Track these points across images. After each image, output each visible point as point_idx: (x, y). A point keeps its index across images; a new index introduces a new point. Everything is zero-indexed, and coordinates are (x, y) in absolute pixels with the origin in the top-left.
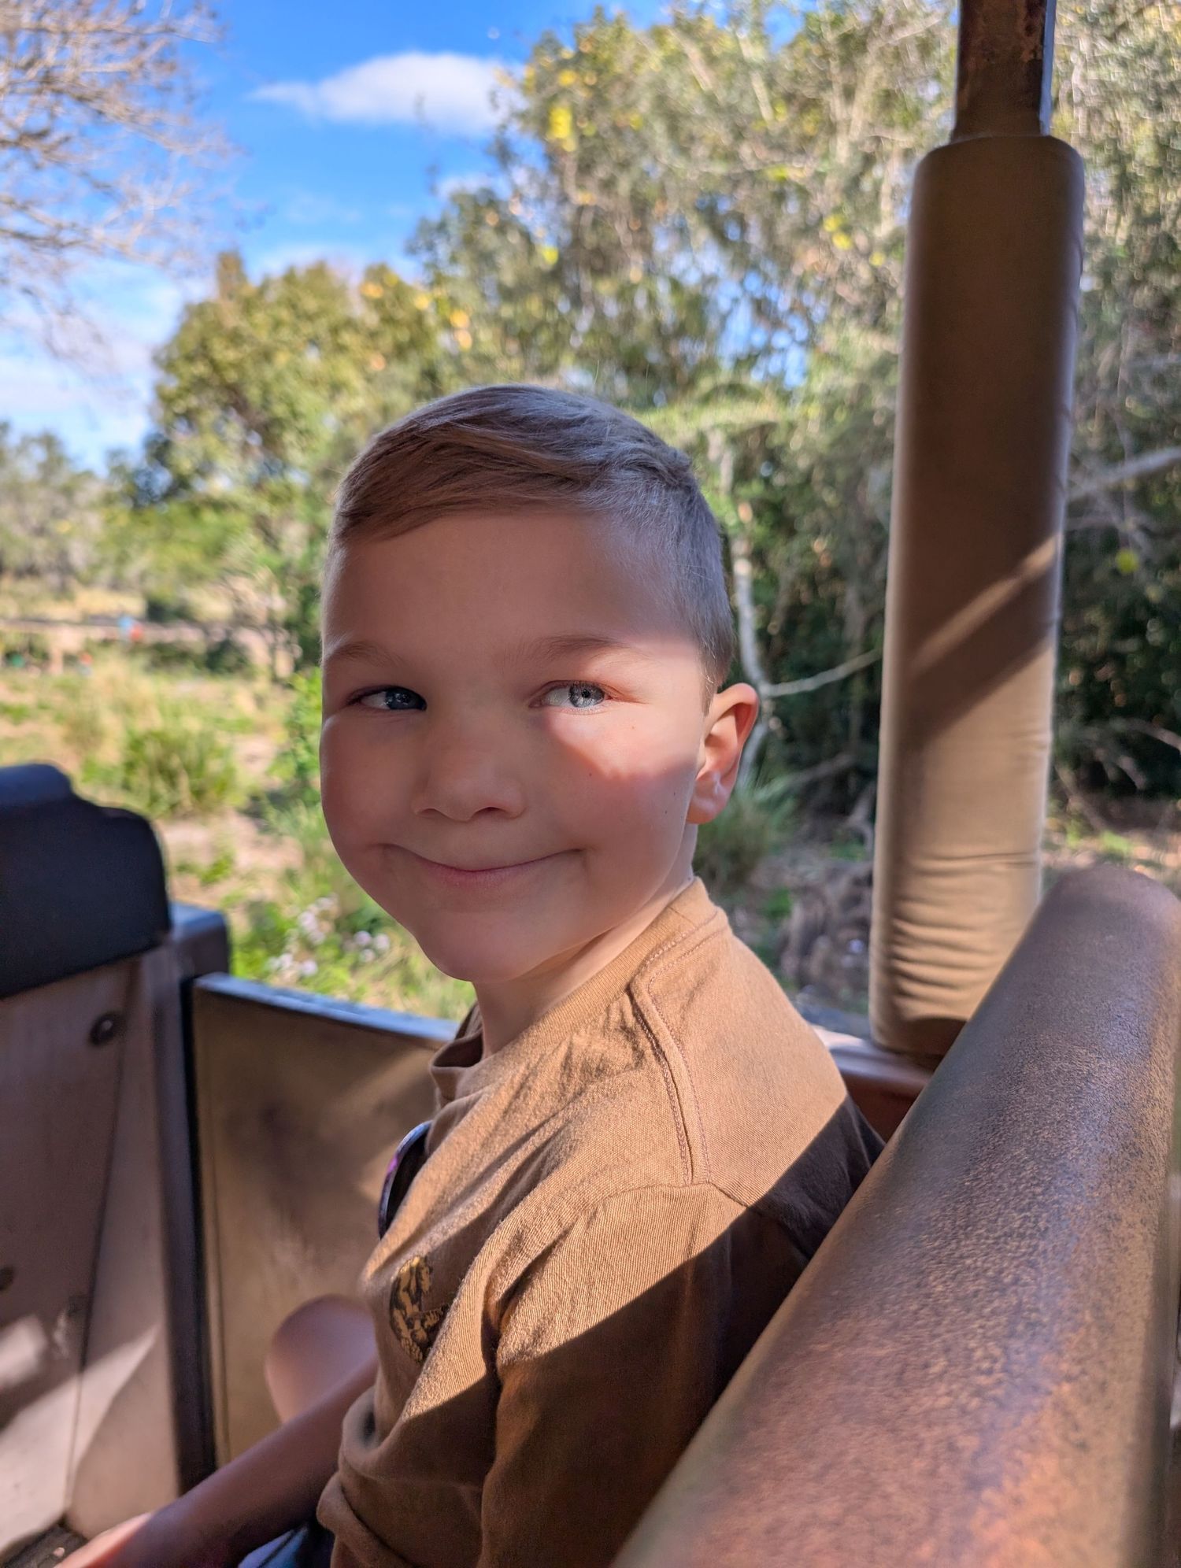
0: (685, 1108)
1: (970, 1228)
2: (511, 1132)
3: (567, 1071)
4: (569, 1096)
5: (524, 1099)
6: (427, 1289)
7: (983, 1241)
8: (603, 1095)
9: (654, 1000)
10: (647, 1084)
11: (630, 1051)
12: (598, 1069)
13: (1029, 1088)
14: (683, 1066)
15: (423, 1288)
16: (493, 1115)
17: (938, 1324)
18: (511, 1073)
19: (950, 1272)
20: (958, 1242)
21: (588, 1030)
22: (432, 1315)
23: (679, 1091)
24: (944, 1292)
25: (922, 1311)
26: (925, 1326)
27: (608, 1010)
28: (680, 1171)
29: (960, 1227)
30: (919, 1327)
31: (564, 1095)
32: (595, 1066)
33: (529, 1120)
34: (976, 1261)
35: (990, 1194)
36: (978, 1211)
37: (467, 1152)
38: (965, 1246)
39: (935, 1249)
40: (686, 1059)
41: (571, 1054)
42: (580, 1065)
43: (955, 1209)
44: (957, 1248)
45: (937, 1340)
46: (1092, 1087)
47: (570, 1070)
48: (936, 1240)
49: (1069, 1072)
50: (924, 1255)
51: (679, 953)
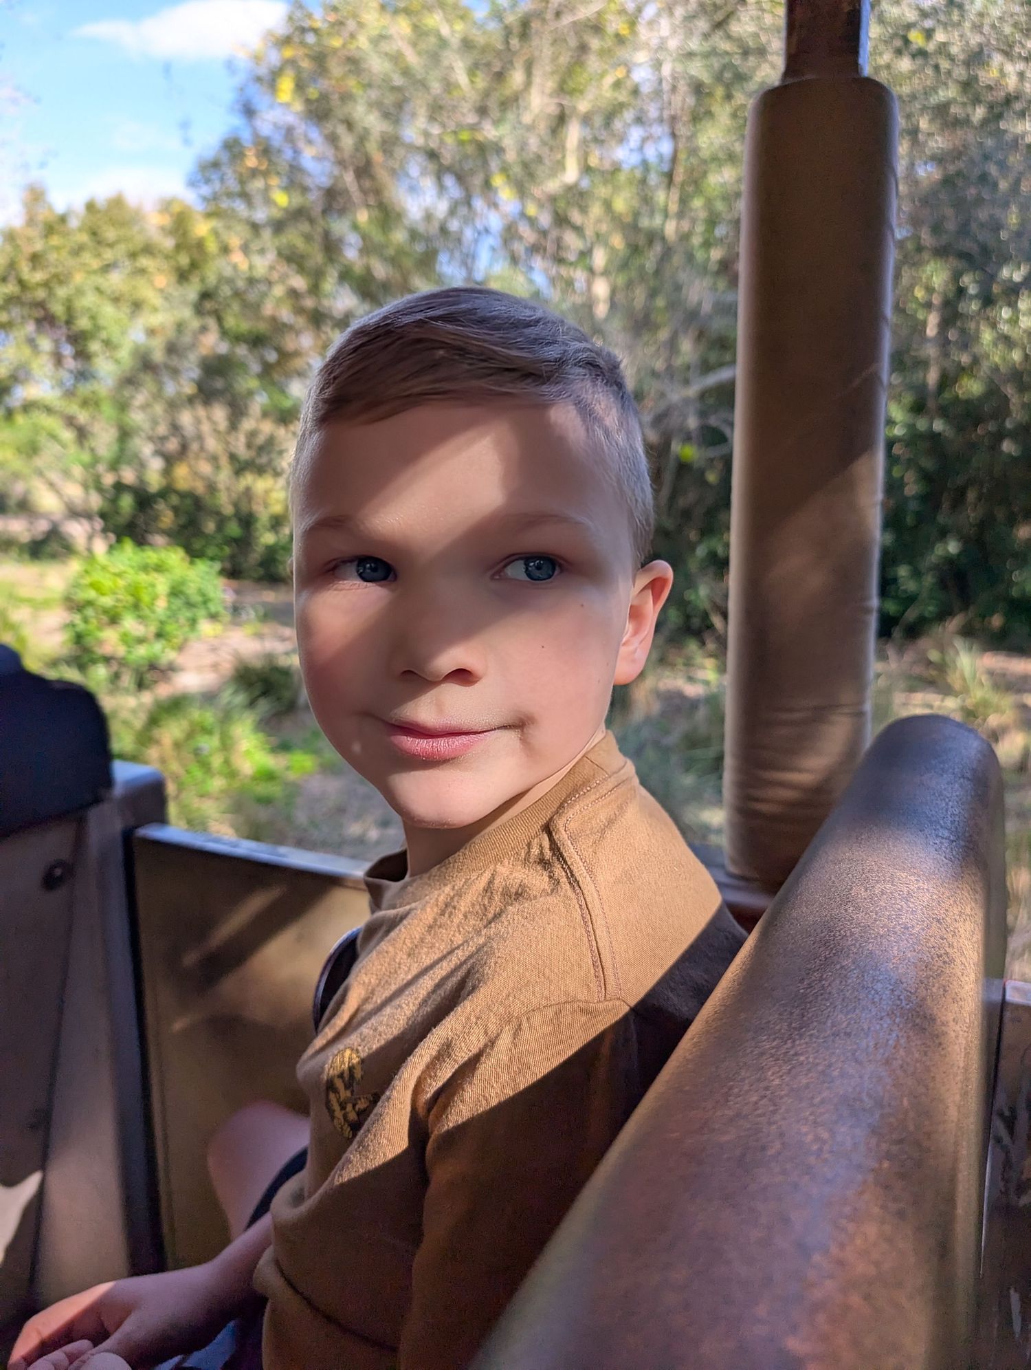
0: (598, 932)
1: (804, 1030)
2: (437, 945)
3: (489, 894)
4: (490, 916)
5: (450, 917)
6: (359, 1076)
7: (814, 1040)
8: (523, 917)
9: (570, 837)
10: (563, 910)
11: (547, 879)
12: (517, 893)
13: (857, 908)
14: (595, 894)
15: (356, 1075)
16: (418, 929)
17: (774, 1112)
18: (436, 892)
19: (786, 1068)
20: (794, 1041)
21: (511, 862)
22: (363, 1100)
23: (593, 917)
24: (781, 1085)
25: (761, 1102)
26: (764, 1115)
27: (529, 845)
28: (595, 989)
29: (795, 1029)
30: (760, 1116)
31: (486, 915)
32: (514, 891)
33: (454, 936)
34: (807, 1058)
35: (822, 1000)
36: (810, 1015)
37: (394, 961)
38: (800, 1045)
39: (773, 1048)
40: (598, 889)
41: (494, 879)
42: (501, 890)
43: (791, 1013)
44: (793, 1047)
45: (774, 1127)
46: (911, 905)
47: (492, 893)
48: (774, 1040)
49: (891, 893)
50: (762, 1054)
51: (593, 797)
